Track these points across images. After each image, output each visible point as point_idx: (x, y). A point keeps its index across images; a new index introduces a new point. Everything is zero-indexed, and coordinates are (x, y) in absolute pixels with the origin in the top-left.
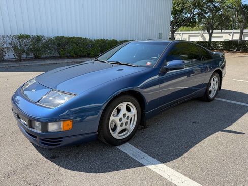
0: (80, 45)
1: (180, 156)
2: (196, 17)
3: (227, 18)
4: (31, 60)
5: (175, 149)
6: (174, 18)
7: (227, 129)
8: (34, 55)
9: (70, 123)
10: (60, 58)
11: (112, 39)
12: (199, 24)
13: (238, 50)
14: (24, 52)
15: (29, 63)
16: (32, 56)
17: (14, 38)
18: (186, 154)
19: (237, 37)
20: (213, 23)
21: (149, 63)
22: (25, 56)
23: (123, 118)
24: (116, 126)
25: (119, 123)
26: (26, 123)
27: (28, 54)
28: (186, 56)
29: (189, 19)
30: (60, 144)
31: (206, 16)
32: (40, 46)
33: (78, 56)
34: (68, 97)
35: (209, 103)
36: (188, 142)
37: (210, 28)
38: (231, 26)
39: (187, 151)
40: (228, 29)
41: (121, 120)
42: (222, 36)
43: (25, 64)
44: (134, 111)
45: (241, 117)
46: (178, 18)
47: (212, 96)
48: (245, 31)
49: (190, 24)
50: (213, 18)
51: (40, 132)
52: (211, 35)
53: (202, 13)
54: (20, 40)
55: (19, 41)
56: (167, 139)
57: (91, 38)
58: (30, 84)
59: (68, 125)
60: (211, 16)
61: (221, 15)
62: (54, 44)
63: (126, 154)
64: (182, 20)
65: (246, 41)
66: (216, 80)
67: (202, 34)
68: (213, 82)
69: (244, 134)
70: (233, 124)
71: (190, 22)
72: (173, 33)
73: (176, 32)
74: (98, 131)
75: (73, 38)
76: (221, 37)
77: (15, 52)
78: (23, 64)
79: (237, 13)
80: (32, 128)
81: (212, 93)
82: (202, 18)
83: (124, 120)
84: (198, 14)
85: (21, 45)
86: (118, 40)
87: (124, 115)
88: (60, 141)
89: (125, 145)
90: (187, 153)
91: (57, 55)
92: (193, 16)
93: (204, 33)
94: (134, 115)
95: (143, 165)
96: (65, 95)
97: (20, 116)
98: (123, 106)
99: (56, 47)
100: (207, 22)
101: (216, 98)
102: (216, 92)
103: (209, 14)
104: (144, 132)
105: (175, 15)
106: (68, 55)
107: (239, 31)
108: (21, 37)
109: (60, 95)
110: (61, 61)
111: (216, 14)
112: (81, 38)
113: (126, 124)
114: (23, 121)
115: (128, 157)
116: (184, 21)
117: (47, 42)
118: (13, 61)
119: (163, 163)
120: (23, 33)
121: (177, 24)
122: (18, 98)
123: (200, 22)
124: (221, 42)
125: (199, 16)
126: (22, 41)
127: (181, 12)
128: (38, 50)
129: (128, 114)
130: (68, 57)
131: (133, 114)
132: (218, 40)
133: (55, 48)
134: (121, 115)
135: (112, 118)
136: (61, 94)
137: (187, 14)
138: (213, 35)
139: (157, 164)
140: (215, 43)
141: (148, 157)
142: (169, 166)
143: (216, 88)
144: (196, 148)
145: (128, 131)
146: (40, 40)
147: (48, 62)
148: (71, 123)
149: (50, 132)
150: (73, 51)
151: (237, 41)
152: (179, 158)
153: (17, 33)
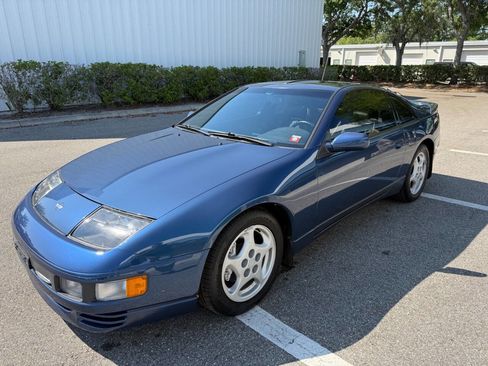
0: (143, 80)
1: (366, 333)
2: (372, 17)
3: (431, 19)
4: (43, 113)
5: (355, 318)
6: (329, 19)
7: (451, 265)
8: (49, 102)
9: (142, 282)
10: (104, 107)
11: (206, 65)
12: (376, 32)
13: (453, 82)
14: (29, 96)
15: (39, 121)
16: (44, 104)
17: (5, 69)
18: (377, 329)
19: (450, 55)
20: (404, 27)
21: (295, 138)
22: (29, 105)
23: (249, 259)
24: (234, 277)
25: (240, 271)
26: (48, 281)
27: (36, 102)
28: (365, 114)
29: (358, 21)
30: (121, 324)
31: (391, 14)
32: (61, 83)
33: (139, 102)
34: (135, 224)
35: (411, 205)
36: (377, 300)
37: (398, 39)
38: (438, 33)
39: (378, 322)
40: (432, 40)
41: (244, 263)
42: (422, 55)
43: (33, 124)
44: (269, 240)
45: (474, 237)
46: (336, 20)
47: (414, 191)
48: (466, 43)
49: (359, 30)
50: (404, 20)
51: (79, 301)
52: (400, 53)
53: (383, 10)
54: (20, 73)
55: (17, 76)
56: (336, 293)
57: (165, 66)
58: (51, 188)
59: (138, 285)
60: (401, 14)
61: (420, 13)
62: (90, 79)
63: (258, 334)
64: (345, 22)
65: (466, 64)
66: (423, 159)
67: (383, 52)
68: (417, 165)
69: (485, 275)
70: (462, 255)
71: (360, 28)
72: (327, 49)
73: (332, 47)
74: (200, 292)
75: (129, 66)
76: (419, 56)
77: (11, 98)
78: (28, 122)
79: (450, 9)
80: (62, 291)
81: (415, 186)
82: (382, 19)
83: (251, 263)
84: (376, 11)
85: (20, 83)
86: (220, 68)
87: (251, 253)
88: (123, 318)
89: (252, 311)
90: (378, 327)
91: (97, 101)
92: (366, 15)
93: (387, 48)
94: (270, 250)
95: (294, 360)
96: (129, 220)
97: (34, 264)
98: (248, 235)
99: (95, 86)
100: (393, 27)
101: (422, 195)
102: (422, 182)
103: (397, 10)
104: (289, 278)
105: (329, 13)
106: (119, 100)
107: (454, 43)
108: (21, 66)
109: (116, 218)
110: (105, 114)
111: (409, 12)
112: (145, 66)
113: (254, 271)
114: (41, 276)
115: (263, 340)
116: (347, 25)
117: (75, 76)
118: (7, 118)
119: (334, 351)
120: (24, 59)
121: (333, 32)
122: (25, 212)
123: (379, 27)
124: (420, 66)
125: (376, 16)
126: (24, 74)
127: (343, 6)
128: (56, 93)
129: (258, 249)
130: (118, 106)
131: (268, 248)
132: (414, 64)
133: (91, 88)
134: (244, 253)
135: (227, 262)
136: (119, 216)
137: (353, 11)
138: (406, 51)
139: (322, 354)
140: (409, 68)
141: (302, 338)
142: (347, 359)
143: (423, 174)
144: (396, 311)
145: (258, 282)
146: (60, 73)
147: (79, 117)
148: (145, 281)
149: (102, 301)
150: (129, 94)
151: (450, 64)
152: (365, 338)
153: (11, 58)
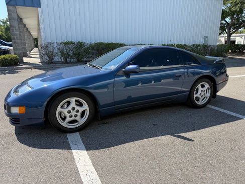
8: (77, 58)
14: (69, 56)
16: (75, 60)
21: (112, 67)
25: (68, 115)
41: (69, 112)
47: (200, 103)
51: (7, 112)
55: (65, 47)
66: (207, 86)
68: (201, 89)
69: (193, 141)
72: (229, 36)
77: (62, 56)
81: (200, 100)
85: (66, 50)
87: (73, 109)
94: (87, 110)
95: (70, 149)
98: (72, 101)
102: (207, 99)
113: (75, 116)
117: (88, 48)
119: (87, 150)
120: (68, 41)
126: (68, 47)
134: (69, 108)
135: (59, 109)
141: (81, 144)
143: (208, 95)
148: (25, 109)
149: (12, 114)
